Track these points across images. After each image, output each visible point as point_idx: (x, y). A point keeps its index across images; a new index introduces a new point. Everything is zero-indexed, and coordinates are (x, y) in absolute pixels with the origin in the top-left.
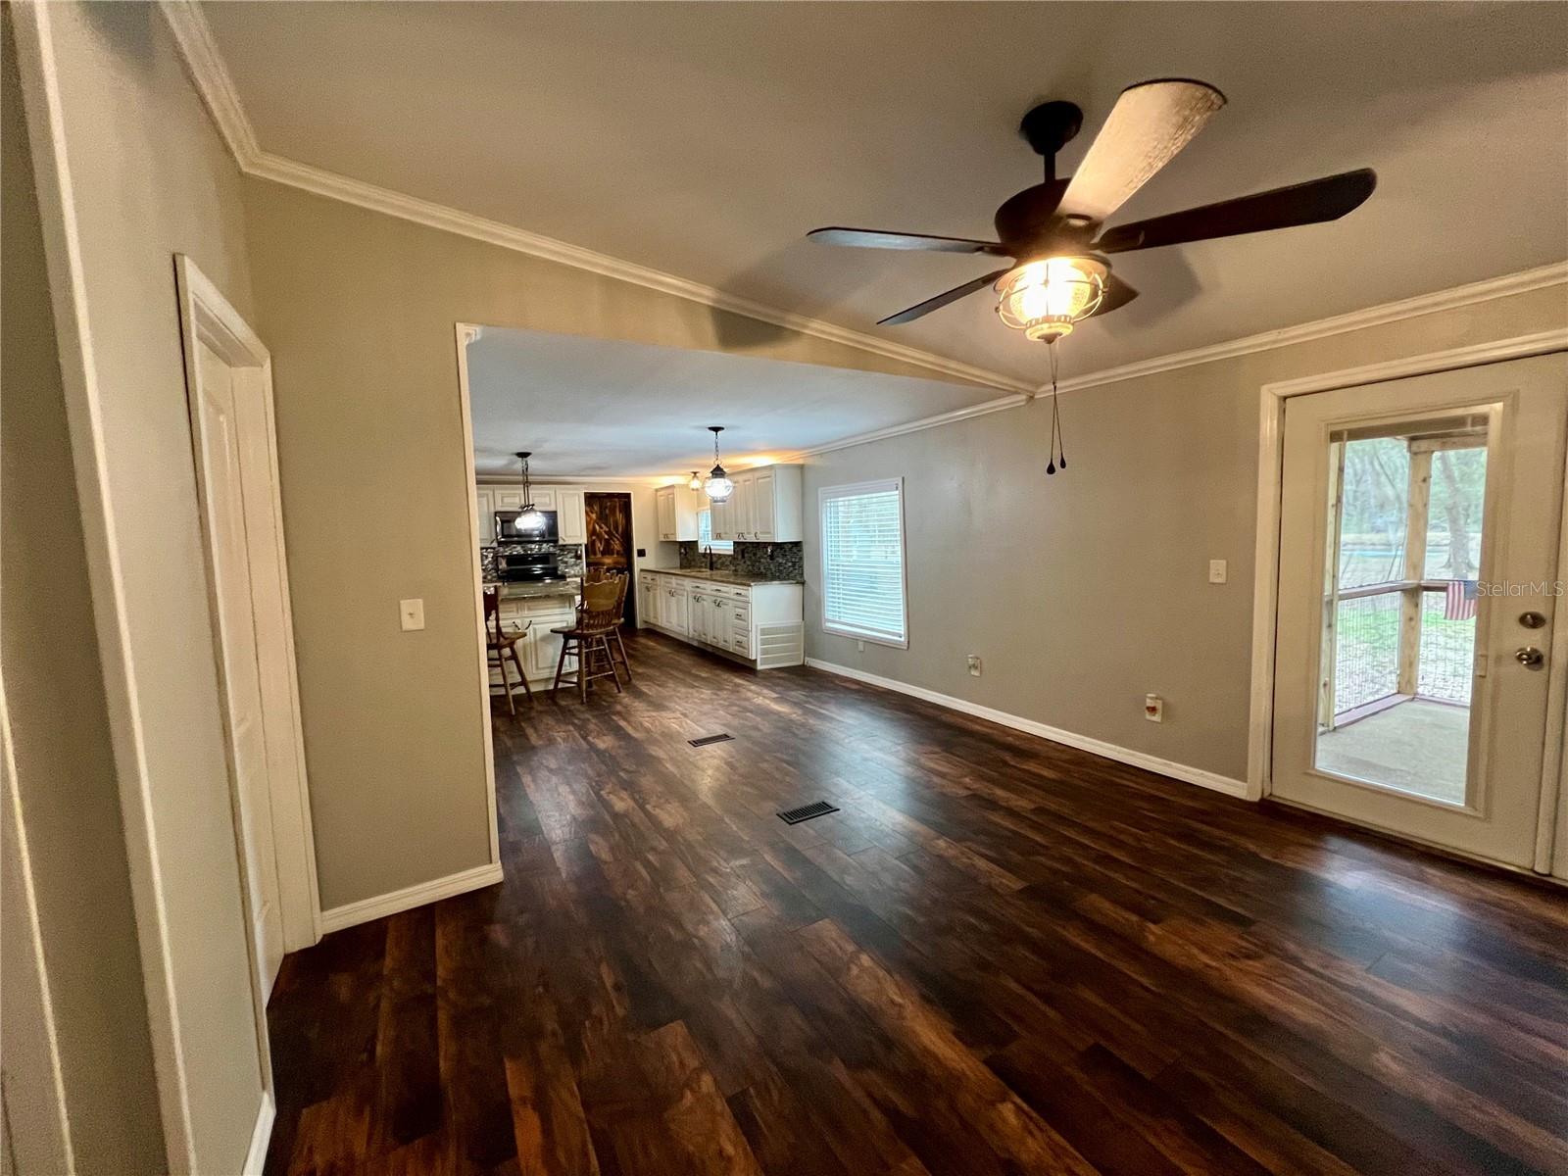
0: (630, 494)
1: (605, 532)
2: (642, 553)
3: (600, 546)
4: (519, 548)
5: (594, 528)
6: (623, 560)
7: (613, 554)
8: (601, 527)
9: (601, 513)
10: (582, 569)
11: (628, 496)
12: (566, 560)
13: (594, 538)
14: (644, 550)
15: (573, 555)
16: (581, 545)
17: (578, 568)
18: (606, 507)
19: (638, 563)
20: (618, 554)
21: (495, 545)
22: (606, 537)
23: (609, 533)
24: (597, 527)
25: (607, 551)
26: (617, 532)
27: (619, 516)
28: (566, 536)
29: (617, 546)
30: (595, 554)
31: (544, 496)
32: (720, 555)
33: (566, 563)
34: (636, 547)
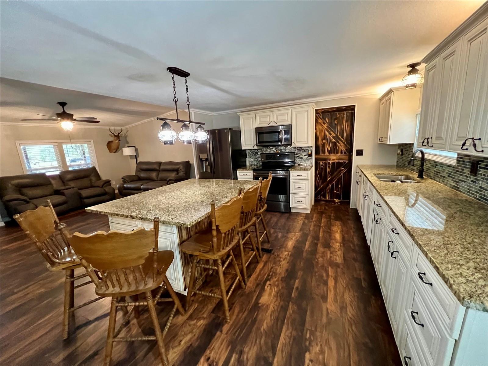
0: (355, 106)
1: (333, 137)
2: (360, 153)
3: (328, 147)
4: (274, 149)
5: (325, 134)
6: (346, 157)
7: (338, 153)
8: (330, 134)
9: (331, 123)
10: (312, 163)
11: (353, 108)
12: (301, 156)
13: (324, 141)
14: (362, 151)
15: (306, 153)
16: (312, 147)
17: (309, 162)
18: (335, 119)
19: (356, 160)
20: (341, 153)
21: (256, 147)
22: (334, 140)
23: (336, 138)
24: (327, 134)
25: (334, 151)
26: (342, 137)
27: (346, 125)
28: (297, 141)
29: (341, 147)
30: (324, 153)
31: (284, 114)
32: (435, 162)
33: (301, 158)
34: (355, 148)
